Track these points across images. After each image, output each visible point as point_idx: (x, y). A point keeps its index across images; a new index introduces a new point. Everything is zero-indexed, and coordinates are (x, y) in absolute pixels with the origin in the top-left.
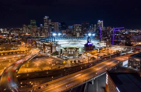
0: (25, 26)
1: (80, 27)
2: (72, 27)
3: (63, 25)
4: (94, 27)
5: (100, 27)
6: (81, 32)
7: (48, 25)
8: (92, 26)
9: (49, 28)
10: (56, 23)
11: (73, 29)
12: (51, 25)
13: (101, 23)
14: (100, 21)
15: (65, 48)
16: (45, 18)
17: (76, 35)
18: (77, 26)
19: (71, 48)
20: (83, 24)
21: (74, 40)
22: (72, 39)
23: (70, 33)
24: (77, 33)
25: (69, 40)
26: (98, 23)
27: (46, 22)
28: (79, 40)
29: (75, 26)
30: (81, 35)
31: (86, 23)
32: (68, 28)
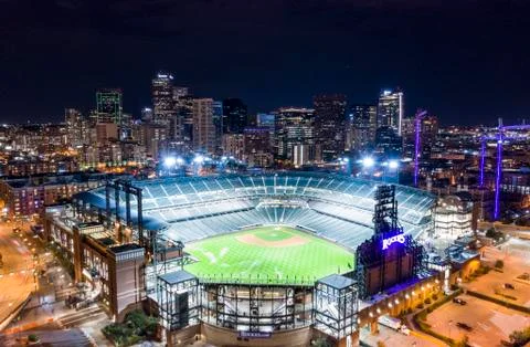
1: (308, 117)
2: (272, 117)
3: (232, 109)
4: (366, 117)
5: (390, 116)
6: (310, 142)
7: (171, 109)
8: (356, 116)
9: (172, 123)
10: (200, 101)
11: (278, 128)
12: (184, 112)
13: (397, 100)
14: (391, 95)
16: (157, 83)
17: (289, 155)
18: (295, 115)
20: (320, 106)
21: (280, 187)
22: (269, 183)
23: (261, 144)
24: (296, 148)
25: (255, 188)
26: (382, 101)
27: (163, 96)
28: (305, 189)
29: (286, 114)
30: (311, 154)
31: (335, 103)
32: (256, 124)
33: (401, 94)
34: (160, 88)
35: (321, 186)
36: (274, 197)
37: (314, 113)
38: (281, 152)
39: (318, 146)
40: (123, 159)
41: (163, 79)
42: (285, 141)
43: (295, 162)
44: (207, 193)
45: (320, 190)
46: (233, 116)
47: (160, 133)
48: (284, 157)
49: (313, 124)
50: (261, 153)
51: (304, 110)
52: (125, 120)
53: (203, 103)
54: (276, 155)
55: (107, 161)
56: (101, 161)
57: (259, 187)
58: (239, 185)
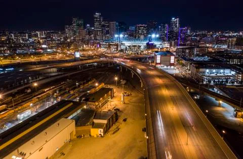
0: (68, 27)
1: (145, 27)
2: (134, 28)
3: (122, 25)
4: (164, 27)
6: (146, 35)
7: (100, 25)
8: (161, 27)
9: (102, 30)
11: (136, 31)
12: (103, 26)
13: (177, 21)
14: (175, 19)
15: (129, 46)
18: (141, 27)
19: (134, 46)
20: (149, 24)
24: (141, 36)
26: (172, 21)
27: (97, 20)
29: (138, 26)
32: (129, 29)
33: (178, 19)
34: (96, 18)
41: (97, 15)
53: (113, 23)
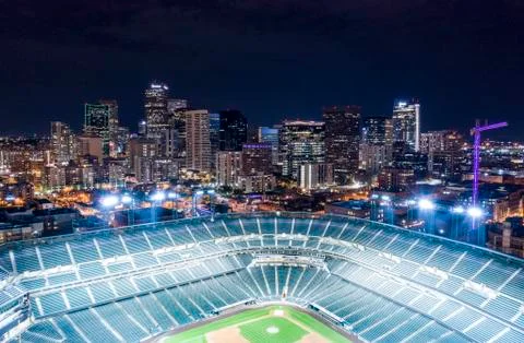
0: (63, 128)
1: (317, 132)
2: (275, 131)
3: (231, 121)
4: (381, 131)
5: (405, 130)
6: (320, 160)
7: (166, 122)
8: (371, 130)
10: (193, 113)
11: (282, 143)
13: (413, 112)
14: (407, 106)
16: (150, 94)
17: (295, 175)
18: (302, 128)
20: (331, 118)
21: (284, 235)
22: (268, 228)
23: (262, 163)
24: (303, 167)
25: (246, 238)
26: (397, 114)
27: (155, 108)
28: (322, 240)
29: (291, 128)
30: (321, 175)
31: (347, 115)
32: (257, 139)
33: (418, 105)
34: (154, 100)
35: (346, 236)
36: (274, 252)
37: (323, 127)
38: (285, 172)
39: (330, 166)
40: (96, 181)
41: (156, 89)
42: (290, 158)
43: (303, 185)
44: (169, 249)
45: (344, 242)
46: (232, 130)
47: (149, 149)
48: (289, 178)
49: (322, 139)
50: (261, 175)
51: (312, 123)
52: (121, 134)
53: (197, 115)
54: (278, 175)
55: (77, 183)
56: (68, 184)
57: (253, 236)
58: (222, 233)
